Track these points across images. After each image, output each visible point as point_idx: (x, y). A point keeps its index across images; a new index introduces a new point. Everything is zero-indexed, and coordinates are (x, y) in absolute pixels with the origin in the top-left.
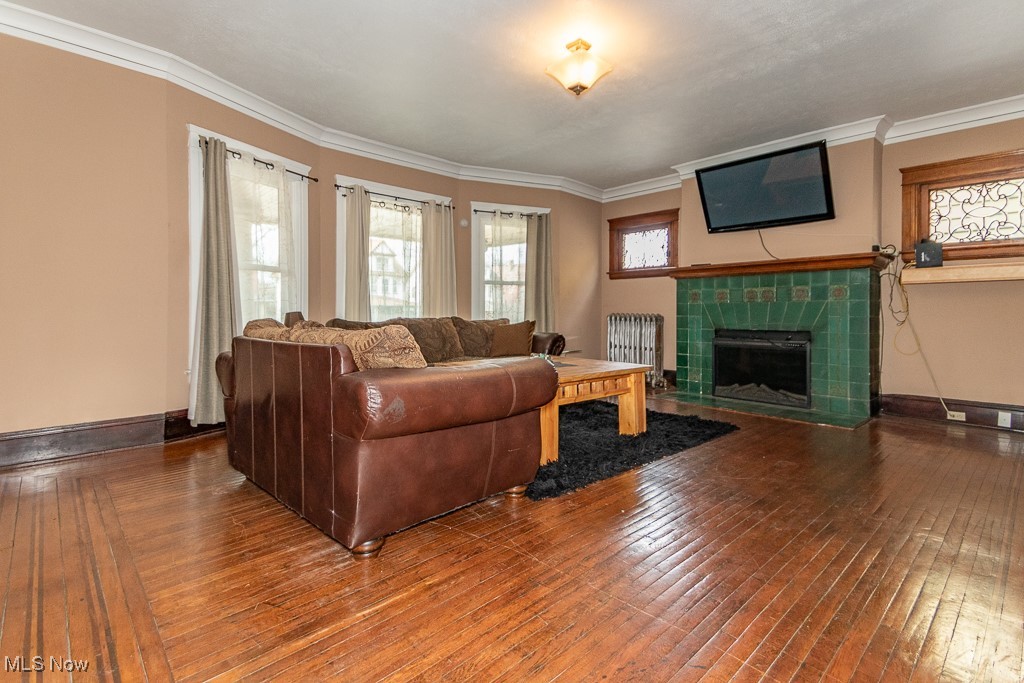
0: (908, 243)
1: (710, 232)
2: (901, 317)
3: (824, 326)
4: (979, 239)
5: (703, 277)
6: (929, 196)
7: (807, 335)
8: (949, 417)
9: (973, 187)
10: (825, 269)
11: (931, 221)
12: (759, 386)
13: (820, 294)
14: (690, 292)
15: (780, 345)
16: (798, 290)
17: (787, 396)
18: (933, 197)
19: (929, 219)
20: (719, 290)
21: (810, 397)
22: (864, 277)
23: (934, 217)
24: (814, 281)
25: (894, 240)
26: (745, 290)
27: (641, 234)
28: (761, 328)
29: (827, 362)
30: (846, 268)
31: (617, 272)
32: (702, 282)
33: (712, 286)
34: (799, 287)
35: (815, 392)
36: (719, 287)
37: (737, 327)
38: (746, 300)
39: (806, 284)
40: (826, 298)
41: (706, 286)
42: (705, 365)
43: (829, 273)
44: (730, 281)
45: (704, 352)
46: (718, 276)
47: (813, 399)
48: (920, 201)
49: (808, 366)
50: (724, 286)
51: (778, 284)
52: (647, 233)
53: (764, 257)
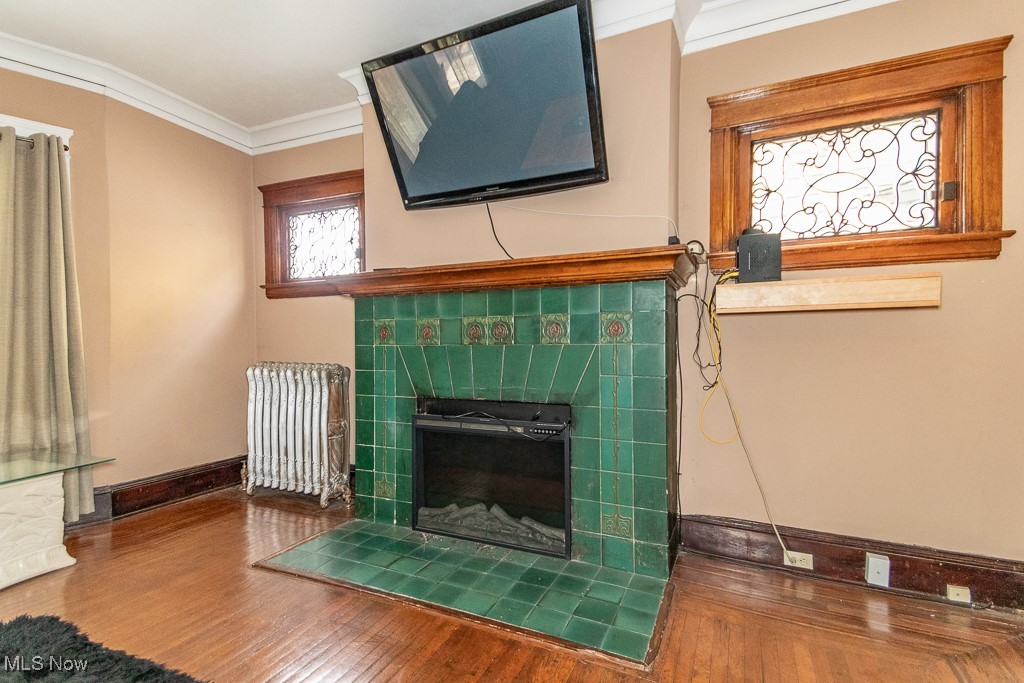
0: (719, 238)
1: (408, 208)
2: (711, 374)
3: (592, 395)
4: (829, 232)
5: (396, 293)
6: (752, 154)
7: (563, 410)
8: (787, 562)
9: (822, 135)
10: (593, 282)
11: (754, 200)
12: (489, 509)
13: (585, 331)
14: (376, 323)
15: (519, 430)
16: (550, 323)
17: (534, 532)
18: (758, 155)
19: (751, 195)
20: (424, 321)
21: (569, 535)
22: (654, 297)
23: (758, 194)
24: (577, 305)
25: (698, 231)
26: (466, 321)
27: (318, 216)
28: (491, 397)
29: (597, 467)
30: (628, 280)
31: (279, 286)
32: (395, 304)
33: (411, 313)
34: (552, 317)
35: (577, 527)
36: (422, 314)
37: (452, 394)
38: (466, 341)
39: (563, 310)
40: (594, 339)
41: (402, 313)
42: (402, 469)
43: (599, 290)
44: (440, 303)
45: (400, 443)
46: (420, 292)
47: (575, 539)
48: (737, 162)
49: (566, 471)
50: (430, 312)
51: (518, 310)
52: (327, 214)
53: (491, 255)
